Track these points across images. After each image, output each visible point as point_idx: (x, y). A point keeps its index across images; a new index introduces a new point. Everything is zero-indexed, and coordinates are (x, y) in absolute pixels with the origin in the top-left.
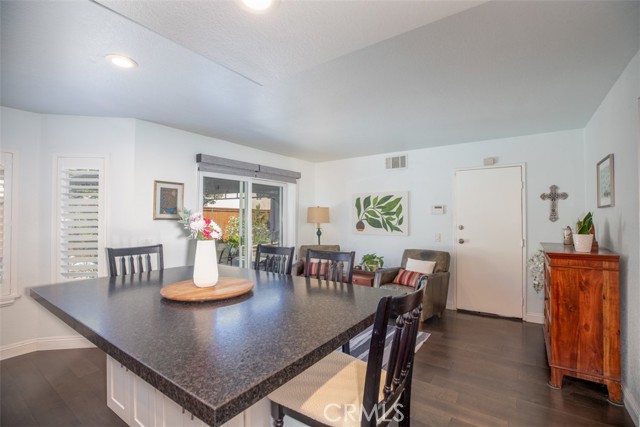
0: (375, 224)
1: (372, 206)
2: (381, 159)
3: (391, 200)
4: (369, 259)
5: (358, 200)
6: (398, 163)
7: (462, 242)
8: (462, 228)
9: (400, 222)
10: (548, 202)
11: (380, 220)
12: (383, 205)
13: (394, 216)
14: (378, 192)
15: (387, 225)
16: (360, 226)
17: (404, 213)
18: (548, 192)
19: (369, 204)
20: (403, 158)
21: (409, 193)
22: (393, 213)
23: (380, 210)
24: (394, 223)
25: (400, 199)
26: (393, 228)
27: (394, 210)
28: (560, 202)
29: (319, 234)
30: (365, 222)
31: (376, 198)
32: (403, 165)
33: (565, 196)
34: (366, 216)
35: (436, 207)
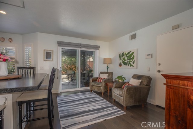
0: (125, 64)
1: (124, 56)
2: (128, 36)
3: (131, 53)
5: (120, 54)
7: (159, 72)
9: (134, 63)
11: (127, 62)
12: (128, 56)
13: (131, 60)
14: (126, 51)
15: (129, 63)
16: (120, 65)
17: (135, 59)
19: (123, 56)
20: (135, 34)
21: (137, 50)
22: (131, 59)
23: (127, 58)
24: (131, 63)
26: (131, 65)
27: (131, 58)
29: (108, 68)
30: (122, 63)
31: (126, 53)
32: (135, 38)
34: (122, 61)
35: (148, 55)
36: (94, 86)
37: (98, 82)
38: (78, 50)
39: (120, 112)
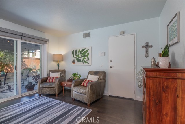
0: (79, 61)
1: (78, 53)
2: (81, 34)
3: (85, 50)
4: (75, 75)
5: (73, 51)
6: (88, 35)
7: (111, 67)
8: (111, 61)
9: (88, 60)
10: (145, 49)
11: (81, 59)
12: (82, 53)
13: (86, 57)
14: (80, 48)
15: (83, 61)
16: (74, 62)
17: (89, 56)
18: (145, 45)
19: (77, 53)
20: (89, 33)
21: (91, 47)
22: (86, 56)
23: (81, 55)
24: (86, 60)
25: (88, 50)
26: (86, 62)
27: (86, 55)
28: (149, 49)
29: (58, 65)
30: (75, 60)
31: (80, 50)
32: (90, 36)
33: (151, 46)
34: (76, 57)
35: (101, 53)
36: (45, 89)
37: (49, 82)
38: (17, 41)
39: (85, 112)
